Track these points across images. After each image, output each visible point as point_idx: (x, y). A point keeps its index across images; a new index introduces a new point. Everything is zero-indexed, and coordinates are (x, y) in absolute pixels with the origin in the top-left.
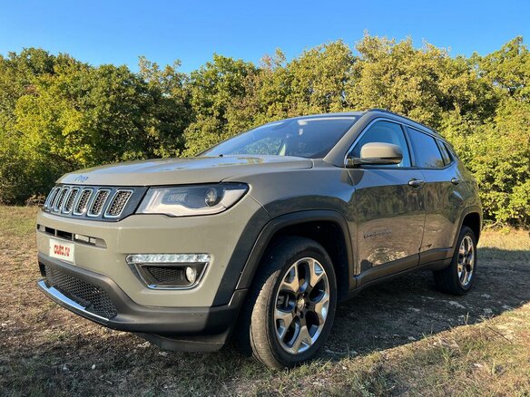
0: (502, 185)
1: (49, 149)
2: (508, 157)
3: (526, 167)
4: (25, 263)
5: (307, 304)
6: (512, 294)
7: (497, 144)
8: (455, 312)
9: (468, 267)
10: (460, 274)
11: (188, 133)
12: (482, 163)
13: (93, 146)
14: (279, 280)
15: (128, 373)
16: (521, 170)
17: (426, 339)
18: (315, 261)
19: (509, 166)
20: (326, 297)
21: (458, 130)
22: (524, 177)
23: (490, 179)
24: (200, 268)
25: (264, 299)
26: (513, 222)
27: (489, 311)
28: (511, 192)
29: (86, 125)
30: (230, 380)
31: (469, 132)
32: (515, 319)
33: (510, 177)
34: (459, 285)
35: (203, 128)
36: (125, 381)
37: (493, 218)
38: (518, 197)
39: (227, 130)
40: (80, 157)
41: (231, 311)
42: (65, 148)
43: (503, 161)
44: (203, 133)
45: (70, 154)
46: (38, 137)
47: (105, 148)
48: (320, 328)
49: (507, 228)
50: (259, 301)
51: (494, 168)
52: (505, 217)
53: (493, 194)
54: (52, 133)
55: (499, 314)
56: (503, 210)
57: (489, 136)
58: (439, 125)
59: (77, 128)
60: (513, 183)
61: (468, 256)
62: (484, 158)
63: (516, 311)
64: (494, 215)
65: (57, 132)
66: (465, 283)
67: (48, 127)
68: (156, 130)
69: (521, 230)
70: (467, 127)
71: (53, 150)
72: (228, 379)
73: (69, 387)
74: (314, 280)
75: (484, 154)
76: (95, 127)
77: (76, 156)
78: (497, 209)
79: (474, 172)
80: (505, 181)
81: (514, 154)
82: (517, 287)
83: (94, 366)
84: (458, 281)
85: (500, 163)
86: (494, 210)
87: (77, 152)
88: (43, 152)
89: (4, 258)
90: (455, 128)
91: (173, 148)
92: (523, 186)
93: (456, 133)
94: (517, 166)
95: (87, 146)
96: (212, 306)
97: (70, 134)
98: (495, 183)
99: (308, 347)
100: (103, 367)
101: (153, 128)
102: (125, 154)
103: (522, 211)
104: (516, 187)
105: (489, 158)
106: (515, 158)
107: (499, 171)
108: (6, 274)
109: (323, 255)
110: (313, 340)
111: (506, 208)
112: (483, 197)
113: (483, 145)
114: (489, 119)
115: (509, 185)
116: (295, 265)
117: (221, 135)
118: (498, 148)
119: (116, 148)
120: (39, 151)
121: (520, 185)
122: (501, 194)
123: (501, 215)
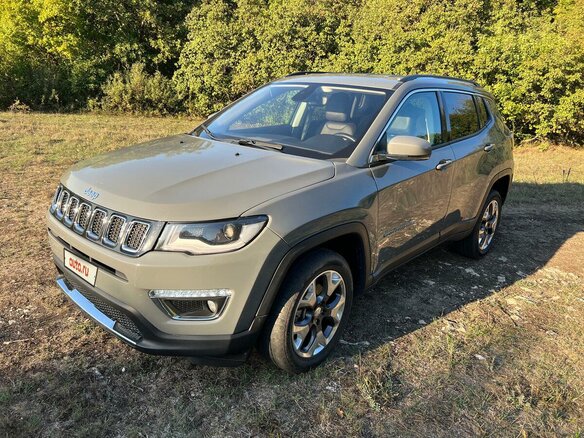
0: (548, 96)
1: (26, 39)
2: (561, 62)
3: (578, 75)
4: (30, 219)
5: (324, 311)
6: (529, 256)
7: (551, 46)
8: (470, 281)
9: (490, 231)
10: (480, 240)
11: (190, 21)
12: (531, 68)
13: (77, 35)
14: (297, 301)
15: (157, 376)
16: (572, 78)
17: (435, 322)
18: (332, 272)
19: (561, 74)
20: (342, 300)
21: (510, 23)
22: (575, 85)
23: (537, 88)
24: (221, 302)
25: (283, 321)
26: (553, 137)
27: (502, 279)
28: (557, 103)
29: (67, 9)
30: (250, 384)
31: (523, 27)
32: (527, 289)
33: (559, 86)
34: (478, 250)
35: (208, 15)
36: (154, 387)
37: (533, 132)
38: (565, 110)
39: (238, 17)
40: (65, 50)
41: (251, 335)
42: (45, 39)
43: (555, 67)
44: (208, 21)
45: (50, 46)
46: (11, 24)
47: (92, 38)
48: (336, 328)
49: (545, 144)
50: (278, 323)
51: (543, 75)
52: (545, 133)
53: (536, 107)
54: (27, 19)
55: (512, 283)
56: (544, 124)
57: (543, 34)
58: (489, 17)
59: (55, 12)
60: (562, 92)
61: (491, 219)
62: (534, 63)
63: (530, 279)
64: (534, 129)
65: (32, 17)
66: (484, 247)
67: (20, 10)
68: (151, 14)
69: (560, 147)
70: (520, 21)
71: (30, 41)
72: (248, 383)
73: (105, 397)
74: (331, 288)
75: (534, 58)
76: (77, 12)
77: (59, 49)
78: (538, 122)
79: (521, 79)
80: (553, 91)
81: (569, 59)
82: (537, 247)
83: (123, 370)
84: (478, 246)
85: (551, 70)
86: (535, 123)
87: (59, 44)
88: (20, 44)
89: (5, 213)
90: (507, 22)
91: (172, 39)
92: (572, 96)
93: (507, 29)
94: (569, 73)
95: (70, 36)
96: (235, 333)
97: (49, 20)
98: (542, 93)
99: (322, 348)
100: (133, 370)
101: (148, 13)
102: (118, 47)
103: (565, 125)
104: (564, 98)
105: (540, 63)
106: (569, 64)
107: (548, 79)
108: (13, 235)
109: (341, 265)
110: (328, 341)
111: (549, 121)
112: (526, 109)
113: (535, 45)
114: (548, 9)
115: (557, 94)
116: (313, 282)
117: (230, 25)
118: (551, 51)
119: (105, 39)
120: (15, 42)
121: (568, 96)
122: (546, 105)
123: (542, 129)
